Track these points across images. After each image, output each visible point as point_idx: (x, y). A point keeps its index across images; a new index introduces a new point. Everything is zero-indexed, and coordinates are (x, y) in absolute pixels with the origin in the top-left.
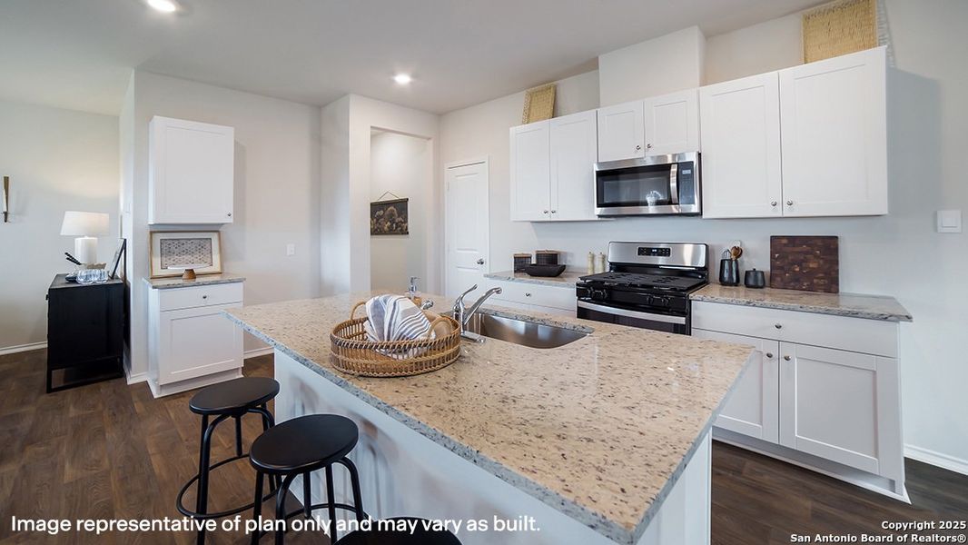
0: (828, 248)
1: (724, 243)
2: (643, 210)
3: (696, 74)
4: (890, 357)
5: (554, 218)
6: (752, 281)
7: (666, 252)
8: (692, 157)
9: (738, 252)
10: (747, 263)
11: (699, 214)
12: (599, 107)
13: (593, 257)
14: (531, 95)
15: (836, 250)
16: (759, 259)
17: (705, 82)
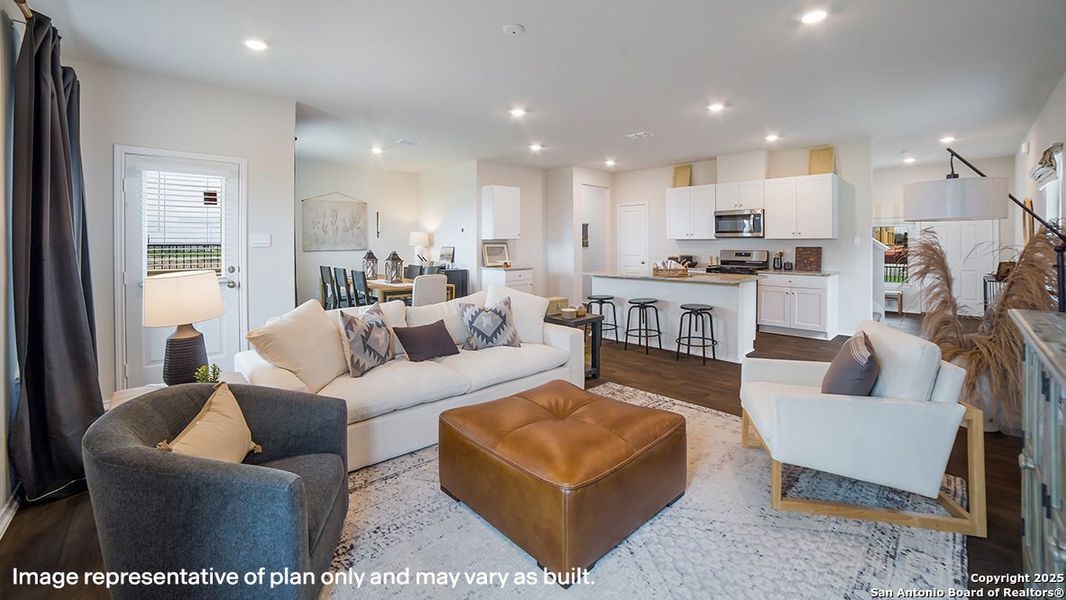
0: (818, 251)
1: (775, 251)
2: (740, 235)
3: (763, 175)
4: (825, 290)
5: (692, 238)
6: (788, 268)
7: (749, 255)
8: (759, 212)
9: (781, 254)
10: (785, 260)
11: (763, 237)
12: (716, 183)
13: (711, 258)
14: (676, 169)
15: (820, 253)
16: (790, 258)
17: (768, 177)
